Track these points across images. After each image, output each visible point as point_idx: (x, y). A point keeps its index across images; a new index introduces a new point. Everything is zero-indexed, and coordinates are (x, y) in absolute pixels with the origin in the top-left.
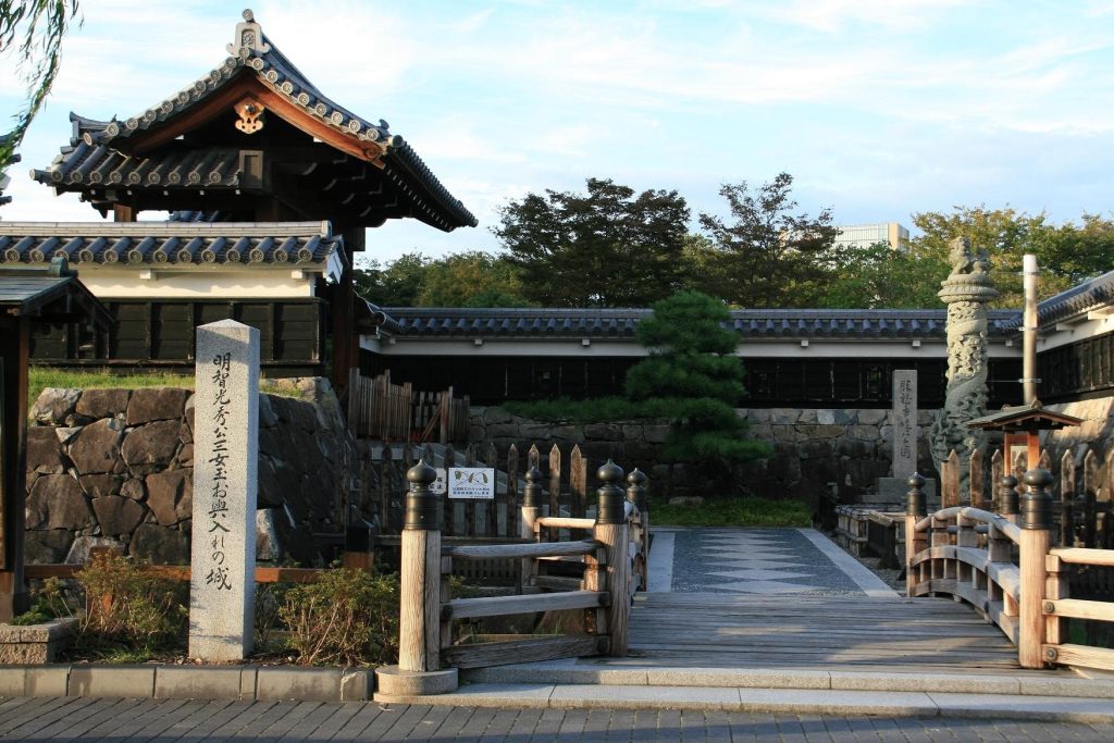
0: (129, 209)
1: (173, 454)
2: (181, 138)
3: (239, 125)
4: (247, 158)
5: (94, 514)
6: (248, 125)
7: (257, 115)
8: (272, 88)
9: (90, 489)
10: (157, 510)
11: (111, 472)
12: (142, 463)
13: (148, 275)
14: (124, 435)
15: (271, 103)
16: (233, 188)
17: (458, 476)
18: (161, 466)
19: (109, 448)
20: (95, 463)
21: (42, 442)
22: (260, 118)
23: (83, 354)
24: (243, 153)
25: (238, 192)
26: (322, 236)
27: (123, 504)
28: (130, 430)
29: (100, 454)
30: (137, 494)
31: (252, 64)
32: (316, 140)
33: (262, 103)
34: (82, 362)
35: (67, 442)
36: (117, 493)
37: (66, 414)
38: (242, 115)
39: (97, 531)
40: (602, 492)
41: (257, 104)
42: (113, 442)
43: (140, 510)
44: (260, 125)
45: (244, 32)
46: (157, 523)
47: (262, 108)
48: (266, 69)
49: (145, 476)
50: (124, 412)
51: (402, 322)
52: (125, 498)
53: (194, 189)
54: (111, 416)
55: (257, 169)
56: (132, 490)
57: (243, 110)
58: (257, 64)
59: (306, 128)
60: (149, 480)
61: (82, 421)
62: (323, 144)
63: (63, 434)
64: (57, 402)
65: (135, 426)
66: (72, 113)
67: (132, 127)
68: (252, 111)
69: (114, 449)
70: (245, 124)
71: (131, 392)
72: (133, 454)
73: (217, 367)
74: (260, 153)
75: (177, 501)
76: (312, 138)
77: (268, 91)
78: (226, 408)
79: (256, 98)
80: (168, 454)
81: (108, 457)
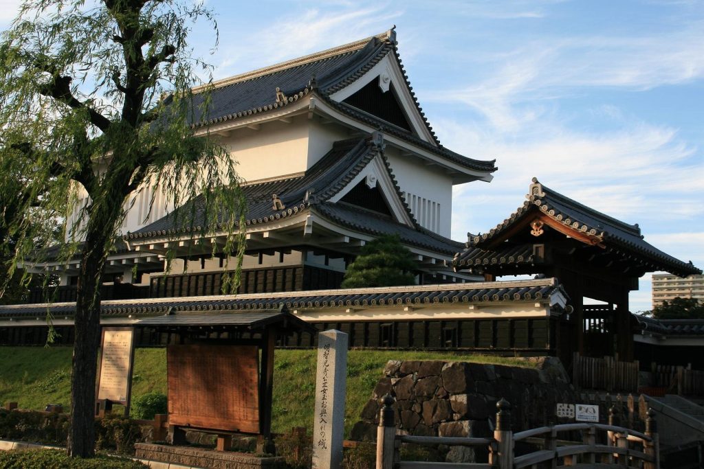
0: (491, 276)
1: (434, 393)
2: (507, 241)
3: (532, 233)
4: (537, 248)
5: (401, 419)
6: (536, 232)
7: (541, 227)
8: (545, 213)
9: (401, 406)
10: (426, 418)
11: (409, 399)
12: (422, 396)
13: (472, 308)
14: (417, 382)
15: (547, 221)
16: (530, 263)
17: (580, 409)
18: (429, 397)
19: (410, 388)
20: (403, 395)
21: (385, 384)
22: (542, 228)
23: (447, 345)
24: (535, 246)
25: (533, 265)
26: (550, 285)
27: (412, 414)
28: (419, 380)
29: (406, 391)
30: (418, 410)
31: (536, 203)
32: (568, 237)
33: (543, 221)
34: (447, 348)
35: (395, 385)
36: (410, 409)
37: (395, 372)
38: (534, 227)
39: (401, 426)
40: (498, 414)
41: (540, 222)
42: (411, 386)
43: (419, 418)
44: (542, 232)
45: (533, 188)
46: (425, 424)
47: (542, 223)
48: (542, 205)
49: (423, 402)
50: (418, 372)
51: (669, 328)
52: (413, 412)
53: (514, 264)
54: (412, 373)
55: (541, 254)
56: (416, 408)
57: (534, 225)
58: (538, 203)
59: (563, 231)
60: (424, 403)
61: (402, 375)
62: (571, 238)
63: (393, 381)
64: (393, 366)
65: (421, 378)
66: (469, 233)
67: (484, 238)
68: (538, 225)
69: (411, 389)
70: (535, 232)
71: (421, 363)
72: (419, 391)
73: (325, 350)
74: (542, 245)
75: (433, 415)
76: (566, 236)
77: (544, 215)
78: (327, 368)
79: (540, 219)
80: (432, 392)
81: (409, 392)
